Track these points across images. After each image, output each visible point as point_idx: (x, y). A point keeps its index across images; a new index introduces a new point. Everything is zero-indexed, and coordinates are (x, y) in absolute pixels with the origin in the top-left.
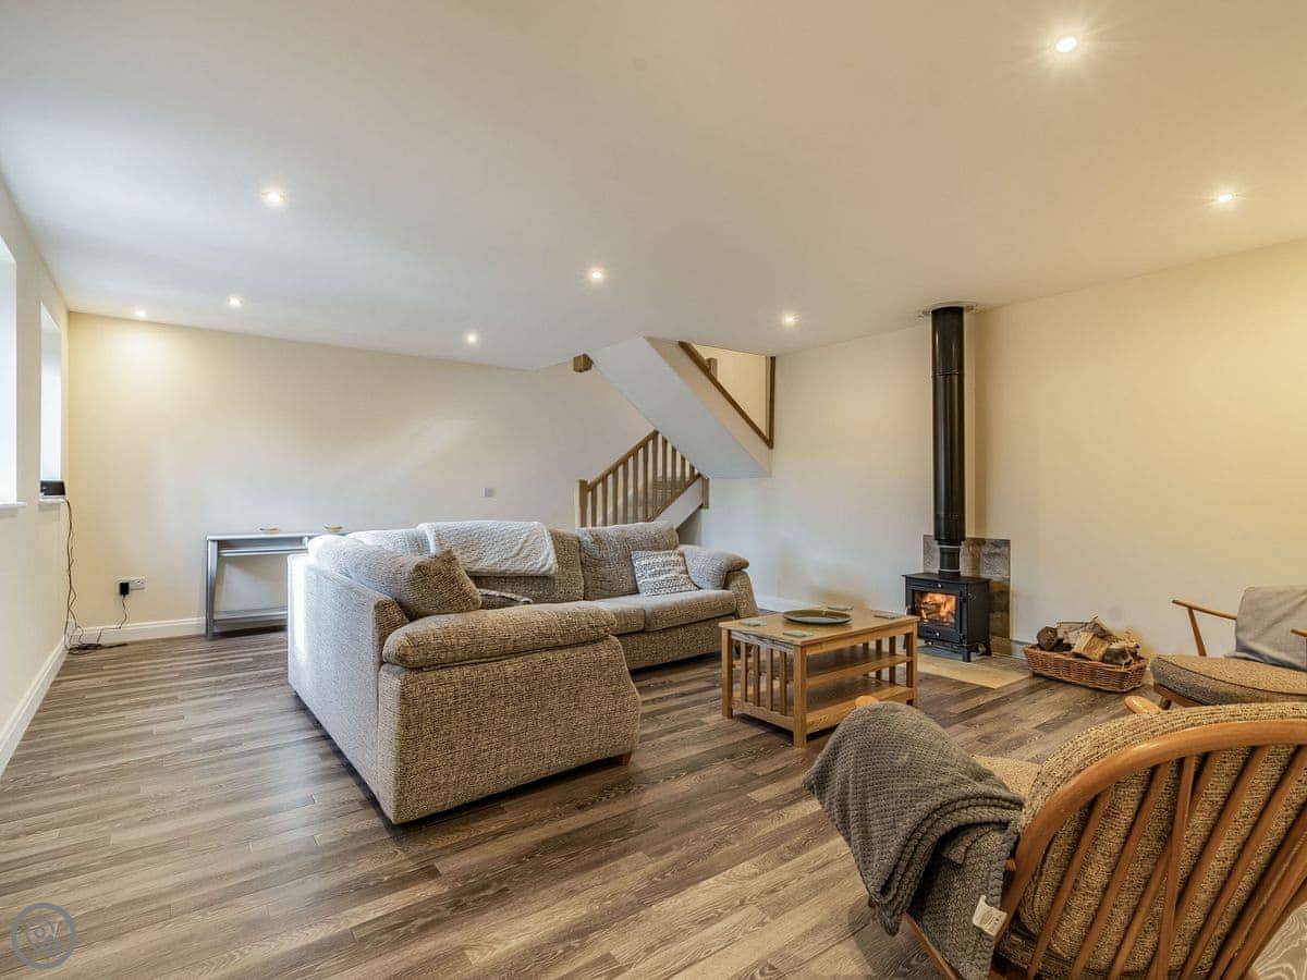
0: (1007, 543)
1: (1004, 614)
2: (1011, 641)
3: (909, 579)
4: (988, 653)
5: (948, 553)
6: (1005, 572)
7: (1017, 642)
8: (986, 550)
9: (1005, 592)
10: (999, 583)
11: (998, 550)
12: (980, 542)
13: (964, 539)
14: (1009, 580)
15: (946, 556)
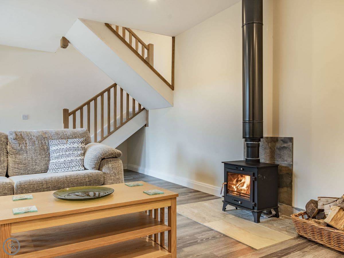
0: (291, 139)
1: (289, 189)
2: (293, 207)
3: (226, 164)
4: (277, 216)
5: (251, 147)
6: (290, 160)
7: (296, 209)
8: (279, 145)
9: (289, 173)
10: (286, 167)
11: (285, 145)
12: (274, 140)
13: (262, 137)
14: (292, 165)
15: (249, 149)
